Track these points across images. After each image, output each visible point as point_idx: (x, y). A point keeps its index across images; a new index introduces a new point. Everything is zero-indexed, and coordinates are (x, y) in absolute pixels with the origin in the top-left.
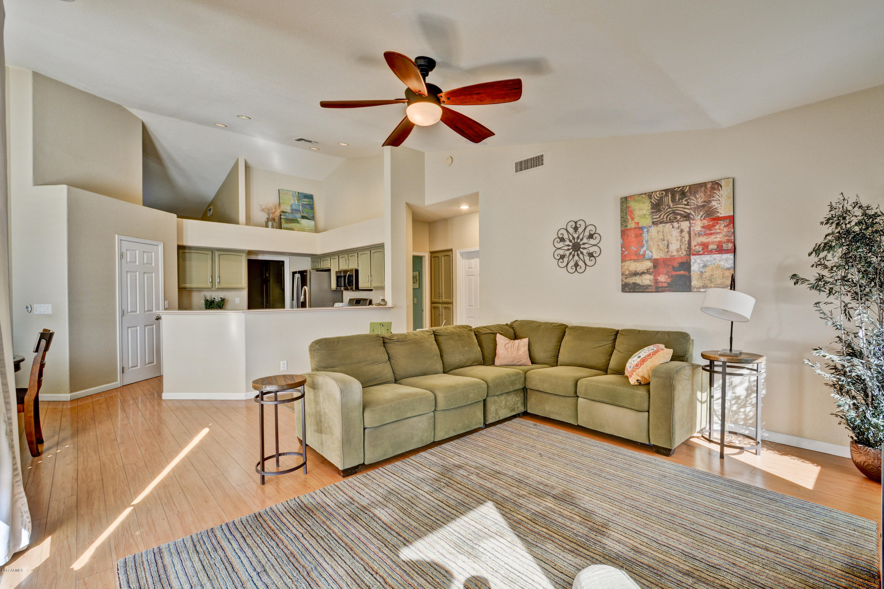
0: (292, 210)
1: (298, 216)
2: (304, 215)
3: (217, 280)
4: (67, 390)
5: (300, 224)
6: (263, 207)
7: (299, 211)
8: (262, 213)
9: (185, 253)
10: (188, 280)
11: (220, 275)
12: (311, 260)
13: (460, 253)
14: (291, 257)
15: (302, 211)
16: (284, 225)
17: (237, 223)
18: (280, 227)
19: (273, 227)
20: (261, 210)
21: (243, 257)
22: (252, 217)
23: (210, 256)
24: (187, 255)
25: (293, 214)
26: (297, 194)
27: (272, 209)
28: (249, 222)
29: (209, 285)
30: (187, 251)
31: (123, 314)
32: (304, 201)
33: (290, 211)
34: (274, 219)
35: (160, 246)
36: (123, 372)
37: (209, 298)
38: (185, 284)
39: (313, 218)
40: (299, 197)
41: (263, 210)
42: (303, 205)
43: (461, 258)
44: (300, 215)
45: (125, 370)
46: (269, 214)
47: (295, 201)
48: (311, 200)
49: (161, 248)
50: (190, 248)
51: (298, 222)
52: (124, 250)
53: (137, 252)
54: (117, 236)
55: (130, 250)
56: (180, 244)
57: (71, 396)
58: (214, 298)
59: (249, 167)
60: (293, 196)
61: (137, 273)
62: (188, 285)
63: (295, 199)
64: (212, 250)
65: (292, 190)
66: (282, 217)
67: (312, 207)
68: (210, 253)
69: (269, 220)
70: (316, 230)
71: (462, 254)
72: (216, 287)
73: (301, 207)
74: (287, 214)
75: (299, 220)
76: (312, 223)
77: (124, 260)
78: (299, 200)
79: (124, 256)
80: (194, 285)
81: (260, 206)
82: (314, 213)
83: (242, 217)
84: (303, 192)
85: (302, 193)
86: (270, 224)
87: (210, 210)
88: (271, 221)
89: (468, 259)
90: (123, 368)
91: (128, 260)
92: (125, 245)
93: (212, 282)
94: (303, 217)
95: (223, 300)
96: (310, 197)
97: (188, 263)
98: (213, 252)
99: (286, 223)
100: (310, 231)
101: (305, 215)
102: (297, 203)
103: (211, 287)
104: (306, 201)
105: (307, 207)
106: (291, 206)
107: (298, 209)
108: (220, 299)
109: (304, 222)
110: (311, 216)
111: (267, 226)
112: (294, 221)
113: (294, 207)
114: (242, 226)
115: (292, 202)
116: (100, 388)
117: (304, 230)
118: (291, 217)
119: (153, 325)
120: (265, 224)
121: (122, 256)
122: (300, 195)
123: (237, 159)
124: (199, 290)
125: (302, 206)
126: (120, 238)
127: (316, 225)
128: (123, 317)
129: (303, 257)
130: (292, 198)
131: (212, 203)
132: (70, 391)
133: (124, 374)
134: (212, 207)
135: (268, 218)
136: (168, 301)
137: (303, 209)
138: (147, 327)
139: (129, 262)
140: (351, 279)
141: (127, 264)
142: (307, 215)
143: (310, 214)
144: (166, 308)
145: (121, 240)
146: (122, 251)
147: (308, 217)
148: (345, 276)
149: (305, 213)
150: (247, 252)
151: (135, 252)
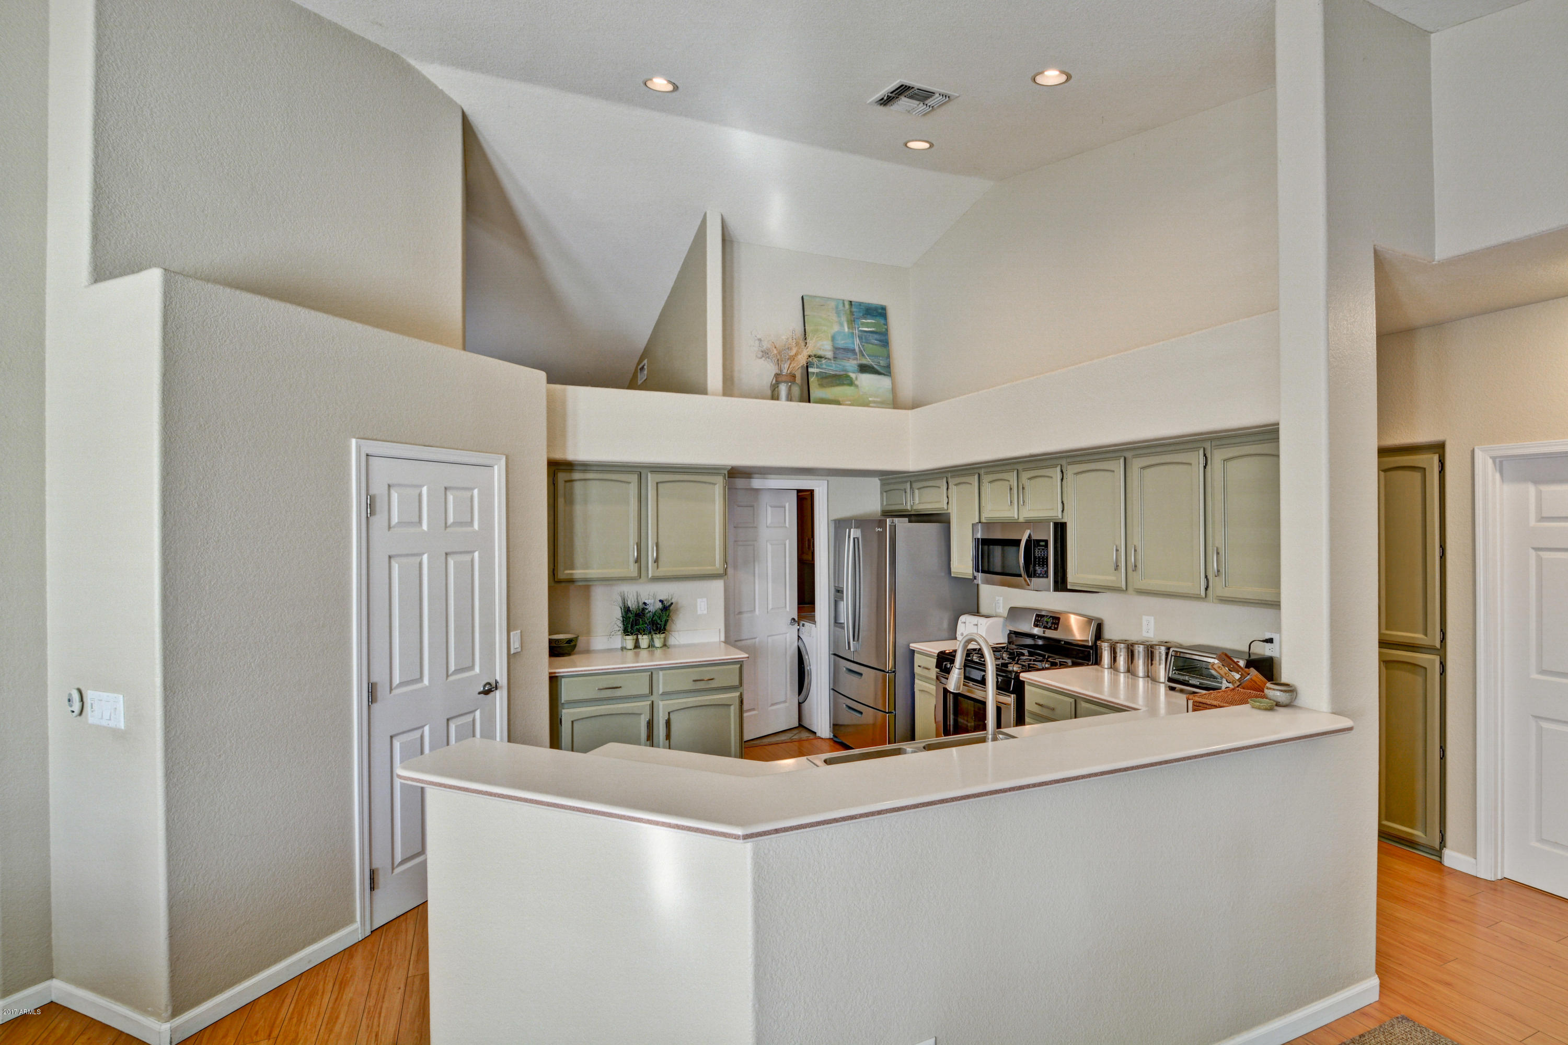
0: (836, 349)
1: (851, 365)
2: (864, 362)
3: (652, 554)
4: (163, 1008)
5: (857, 386)
6: (766, 345)
7: (853, 351)
8: (762, 361)
9: (572, 481)
10: (579, 559)
11: (660, 541)
12: (883, 485)
13: (1494, 459)
14: (833, 479)
15: (861, 351)
16: (816, 392)
17: (700, 389)
18: (807, 398)
19: (790, 398)
20: (760, 354)
21: (717, 486)
22: (736, 374)
23: (633, 489)
24: (578, 487)
25: (839, 362)
26: (847, 306)
27: (790, 349)
28: (730, 387)
29: (632, 570)
30: (576, 476)
31: (372, 694)
32: (863, 324)
33: (829, 354)
34: (794, 376)
35: (496, 467)
36: (372, 888)
37: (632, 604)
38: (572, 568)
39: (886, 370)
40: (852, 313)
41: (765, 354)
42: (863, 336)
43: (1498, 476)
44: (855, 362)
45: (381, 879)
46: (778, 362)
47: (841, 325)
48: (882, 321)
49: (498, 473)
50: (586, 467)
51: (851, 383)
52: (378, 489)
53: (425, 490)
54: (354, 441)
55: (400, 485)
56: (558, 456)
57: (173, 1031)
58: (645, 603)
59: (732, 242)
60: (838, 313)
61: (425, 557)
62: (578, 573)
63: (844, 319)
64: (639, 471)
65: (834, 296)
66: (810, 370)
67: (884, 339)
68: (634, 478)
69: (780, 379)
70: (895, 403)
71: (1500, 463)
72: (650, 576)
73: (857, 341)
74: (824, 361)
75: (853, 375)
76: (884, 383)
77: (379, 521)
78: (852, 322)
79: (381, 505)
80: (593, 573)
81: (757, 342)
82: (888, 357)
83: (714, 376)
84: (861, 301)
85: (860, 304)
86: (783, 389)
87: (642, 368)
88: (785, 382)
89: (1536, 482)
90: (373, 873)
91: (395, 520)
92: (382, 471)
93: (638, 560)
94: (864, 369)
95: (666, 608)
96: (879, 312)
97: (578, 509)
98: (643, 475)
99: (822, 386)
100: (882, 404)
101: (867, 361)
102: (846, 330)
103: (635, 574)
104: (868, 324)
105: (873, 339)
106: (833, 339)
107: (851, 346)
108: (659, 605)
109: (866, 381)
110: (882, 363)
111: (775, 396)
112: (841, 379)
113: (841, 343)
114: (713, 397)
115: (836, 328)
116: (288, 968)
117: (866, 404)
118: (832, 368)
119: (474, 711)
120: (769, 392)
121: (371, 506)
122: (854, 309)
123: (703, 214)
124: (608, 581)
125: (860, 338)
126: (364, 451)
127: (894, 390)
128: (375, 707)
129: (862, 479)
130: (834, 317)
131: (646, 353)
132: (169, 1012)
133: (378, 893)
134: (646, 361)
135: (777, 375)
136: (519, 631)
137: (863, 345)
138: (454, 720)
139: (397, 523)
140: (1039, 555)
141: (389, 530)
142: (872, 363)
143: (881, 358)
144: (514, 654)
145: (367, 455)
146: (371, 492)
147: (876, 367)
148: (1017, 543)
149: (867, 357)
150: (726, 472)
151: (419, 491)
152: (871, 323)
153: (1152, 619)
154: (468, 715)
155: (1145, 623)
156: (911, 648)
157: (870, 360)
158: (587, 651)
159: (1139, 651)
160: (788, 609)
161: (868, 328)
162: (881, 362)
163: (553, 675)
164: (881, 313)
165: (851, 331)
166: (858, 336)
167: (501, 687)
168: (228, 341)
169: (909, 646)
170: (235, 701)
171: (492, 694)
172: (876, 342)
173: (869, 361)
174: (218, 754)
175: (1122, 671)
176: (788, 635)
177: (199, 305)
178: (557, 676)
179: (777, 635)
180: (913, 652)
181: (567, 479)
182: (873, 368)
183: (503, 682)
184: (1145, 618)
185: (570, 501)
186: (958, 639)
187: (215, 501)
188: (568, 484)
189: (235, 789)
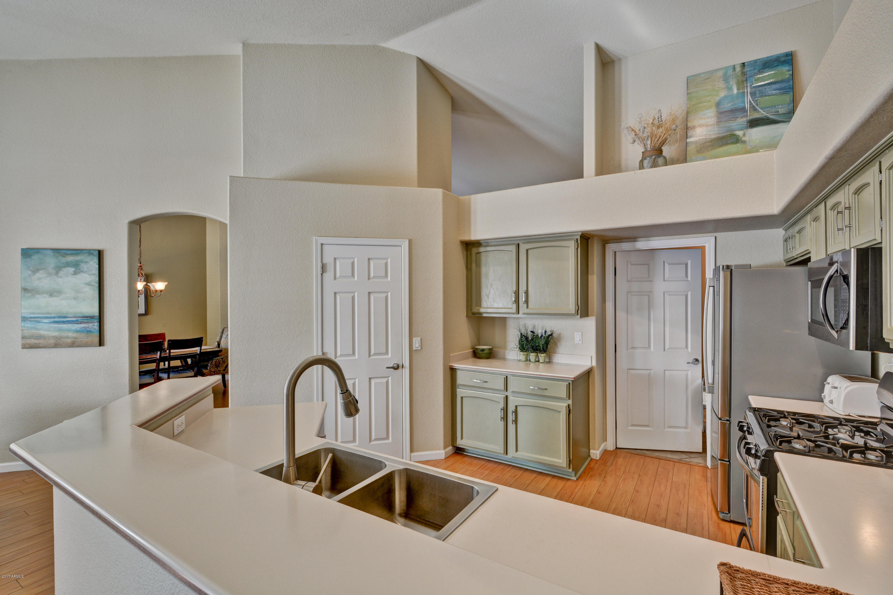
0: (721, 114)
1: (739, 123)
2: (756, 116)
5: (744, 142)
7: (743, 109)
8: (634, 145)
9: (479, 253)
11: (529, 289)
14: (721, 235)
15: (752, 107)
16: (693, 158)
20: (632, 140)
21: (571, 248)
23: (514, 257)
24: (483, 257)
25: (722, 125)
26: (738, 69)
30: (482, 249)
32: (758, 79)
33: (712, 120)
35: (401, 247)
37: (526, 332)
38: (481, 305)
39: (787, 117)
40: (744, 73)
42: (758, 91)
44: (744, 119)
47: (729, 89)
48: (788, 68)
49: (403, 250)
51: (737, 140)
52: (329, 260)
53: (356, 260)
54: (314, 238)
55: (342, 258)
58: (533, 332)
60: (728, 79)
61: (356, 294)
62: (485, 309)
63: (733, 83)
64: (516, 243)
65: (723, 65)
67: (786, 86)
68: (514, 248)
69: (645, 156)
73: (749, 98)
74: (704, 129)
75: (740, 133)
76: (781, 130)
77: (329, 276)
78: (743, 82)
79: (330, 268)
82: (791, 102)
84: (759, 57)
85: (756, 61)
88: (649, 157)
91: (338, 275)
92: (331, 252)
93: (516, 302)
94: (755, 123)
96: (783, 61)
97: (483, 270)
98: (518, 246)
99: (700, 151)
101: (760, 114)
102: (736, 91)
103: (515, 311)
104: (766, 78)
105: (773, 89)
106: (719, 104)
107: (740, 105)
108: (544, 334)
109: (757, 134)
110: (783, 111)
112: (723, 140)
113: (728, 106)
115: (722, 94)
118: (713, 133)
119: (387, 377)
121: (324, 268)
122: (747, 69)
125: (753, 94)
126: (320, 242)
130: (722, 84)
135: (643, 153)
136: (419, 338)
137: (757, 101)
138: (374, 379)
139: (339, 277)
140: (844, 297)
141: (335, 280)
142: (767, 114)
143: (780, 107)
144: (415, 350)
145: (322, 244)
146: (324, 262)
147: (771, 117)
149: (761, 110)
150: (579, 238)
151: (354, 260)
152: (773, 74)
154: (384, 379)
157: (764, 113)
158: (504, 359)
160: (689, 350)
161: (765, 81)
162: (780, 110)
163: (452, 367)
164: (785, 60)
165: (741, 91)
166: (750, 93)
167: (405, 367)
168: (256, 200)
169: (748, 397)
170: (259, 350)
171: (399, 371)
172: (777, 91)
173: (762, 114)
174: (252, 370)
176: (689, 372)
177: (244, 187)
178: (456, 369)
179: (674, 370)
181: (477, 252)
182: (768, 119)
183: (407, 364)
185: (479, 265)
187: (251, 267)
188: (478, 255)
189: (259, 386)
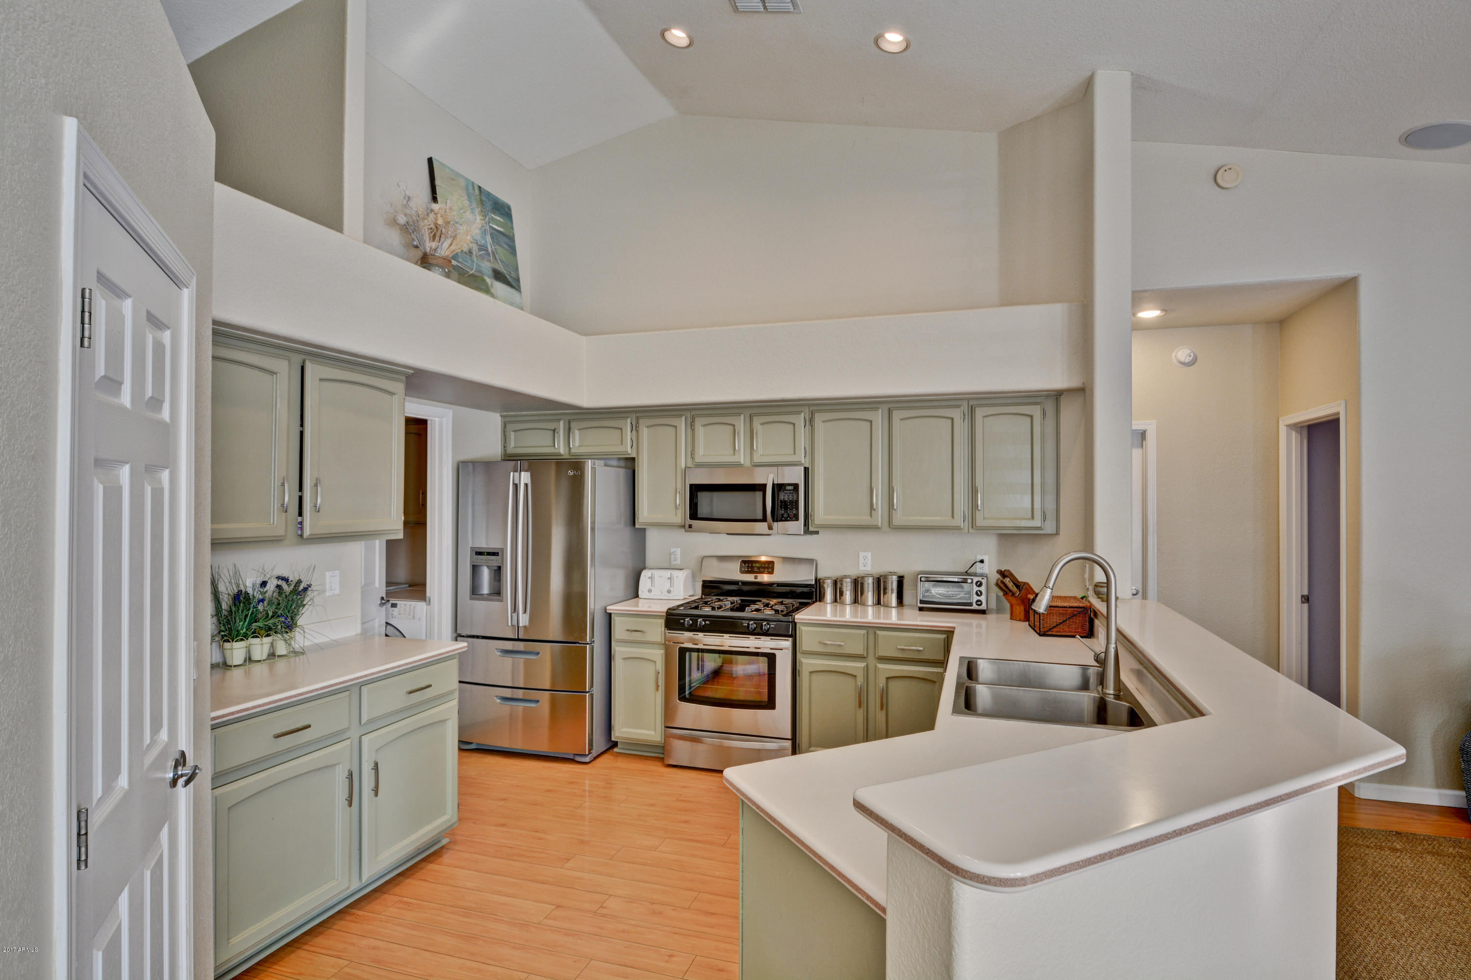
1: (486, 266)
2: (497, 266)
5: (493, 295)
7: (487, 250)
12: (506, 423)
14: (457, 409)
15: (493, 253)
25: (474, 259)
26: (477, 191)
32: (493, 219)
39: (515, 283)
40: (482, 201)
42: (494, 235)
44: (489, 264)
47: (474, 212)
48: (509, 223)
51: (487, 289)
60: (470, 196)
63: (475, 206)
65: (464, 174)
67: (511, 245)
73: (489, 239)
76: (515, 298)
78: (483, 213)
82: (516, 266)
84: (488, 189)
85: (489, 193)
91: (101, 367)
94: (498, 275)
102: (479, 221)
104: (496, 222)
105: (502, 241)
107: (484, 243)
109: (501, 291)
110: (512, 273)
112: (478, 281)
122: (484, 198)
125: (492, 236)
130: (468, 202)
137: (495, 247)
140: (791, 499)
142: (504, 271)
148: (762, 488)
149: (500, 262)
152: (500, 221)
153: (869, 555)
155: (861, 560)
156: (608, 611)
157: (501, 266)
159: (868, 583)
160: (377, 584)
161: (498, 226)
162: (511, 271)
164: (506, 211)
165: (483, 224)
166: (490, 234)
169: (606, 609)
172: (505, 246)
173: (501, 268)
175: (847, 603)
176: (376, 621)
180: (610, 614)
182: (505, 277)
184: (862, 554)
186: (640, 596)
